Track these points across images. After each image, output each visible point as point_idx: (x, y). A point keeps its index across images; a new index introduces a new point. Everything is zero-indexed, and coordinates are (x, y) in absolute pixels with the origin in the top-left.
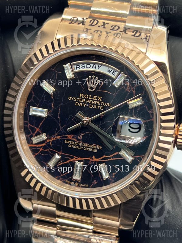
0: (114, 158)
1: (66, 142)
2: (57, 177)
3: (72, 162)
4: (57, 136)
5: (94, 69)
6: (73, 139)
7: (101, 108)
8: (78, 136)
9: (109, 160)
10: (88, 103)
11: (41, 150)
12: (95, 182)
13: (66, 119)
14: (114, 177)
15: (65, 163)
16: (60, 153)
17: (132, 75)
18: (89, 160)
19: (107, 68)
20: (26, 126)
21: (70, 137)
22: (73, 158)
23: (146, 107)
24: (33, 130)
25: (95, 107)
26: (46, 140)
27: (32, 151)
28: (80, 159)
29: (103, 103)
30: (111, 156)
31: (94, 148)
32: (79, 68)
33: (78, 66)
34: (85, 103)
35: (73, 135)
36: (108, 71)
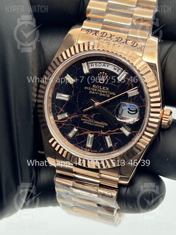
0: (116, 132)
1: (82, 119)
2: (74, 145)
3: (86, 134)
4: (76, 115)
5: (104, 67)
6: (87, 118)
7: (108, 96)
8: (91, 116)
9: (112, 133)
10: (99, 92)
11: (63, 125)
12: (102, 149)
13: (83, 103)
14: (115, 146)
15: (81, 134)
16: (77, 127)
17: (131, 73)
18: (98, 133)
19: (114, 67)
20: (53, 107)
21: (84, 116)
22: (86, 131)
23: (141, 96)
24: (58, 110)
25: (104, 95)
26: (68, 117)
27: (57, 125)
28: (91, 132)
29: (110, 93)
30: (114, 131)
31: (102, 125)
32: (93, 66)
33: (93, 65)
34: (97, 91)
35: (87, 114)
36: (114, 69)
